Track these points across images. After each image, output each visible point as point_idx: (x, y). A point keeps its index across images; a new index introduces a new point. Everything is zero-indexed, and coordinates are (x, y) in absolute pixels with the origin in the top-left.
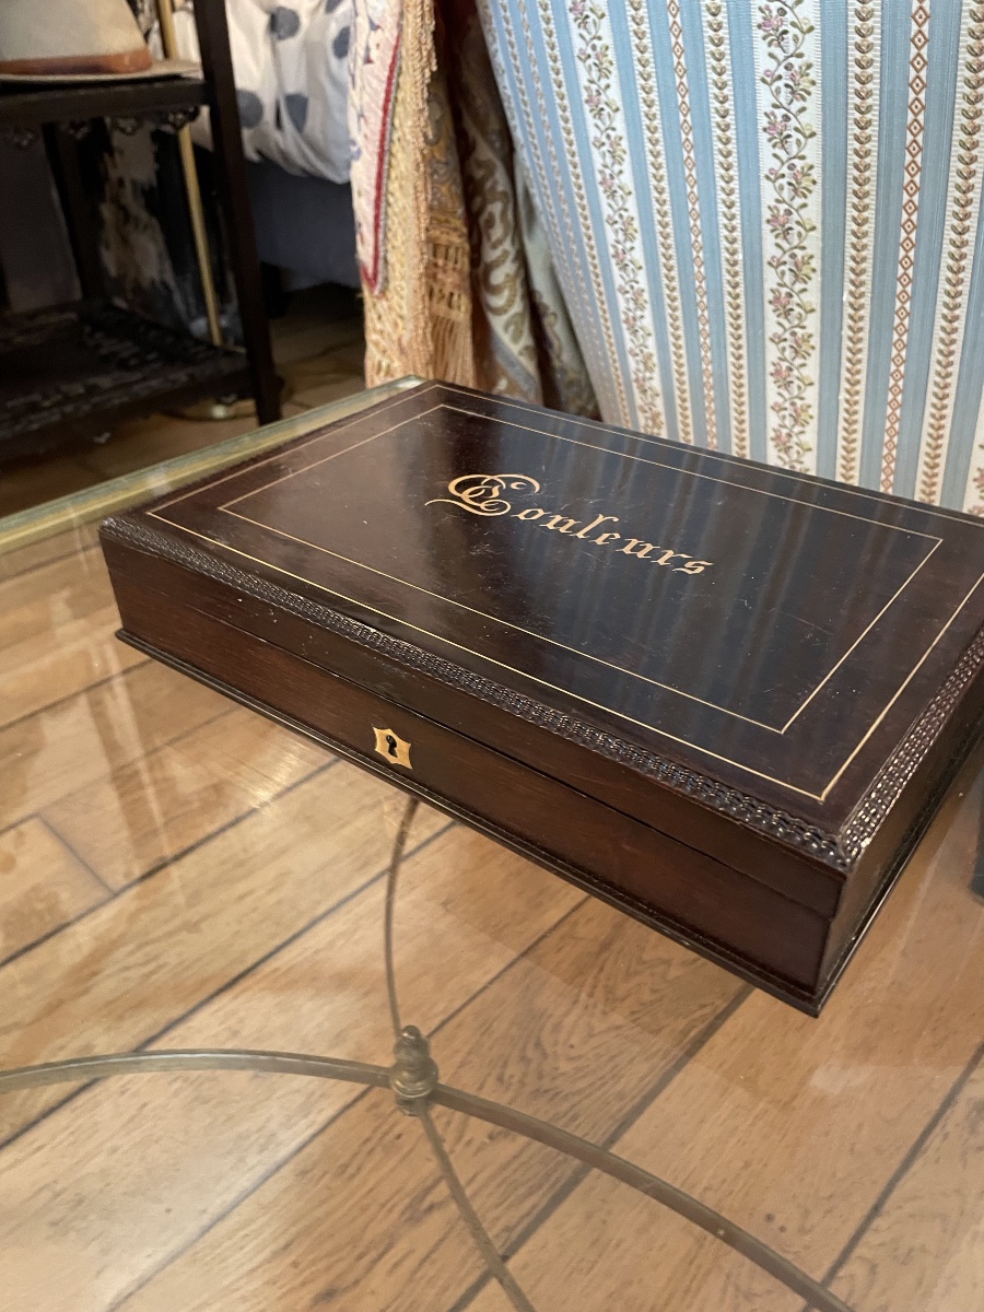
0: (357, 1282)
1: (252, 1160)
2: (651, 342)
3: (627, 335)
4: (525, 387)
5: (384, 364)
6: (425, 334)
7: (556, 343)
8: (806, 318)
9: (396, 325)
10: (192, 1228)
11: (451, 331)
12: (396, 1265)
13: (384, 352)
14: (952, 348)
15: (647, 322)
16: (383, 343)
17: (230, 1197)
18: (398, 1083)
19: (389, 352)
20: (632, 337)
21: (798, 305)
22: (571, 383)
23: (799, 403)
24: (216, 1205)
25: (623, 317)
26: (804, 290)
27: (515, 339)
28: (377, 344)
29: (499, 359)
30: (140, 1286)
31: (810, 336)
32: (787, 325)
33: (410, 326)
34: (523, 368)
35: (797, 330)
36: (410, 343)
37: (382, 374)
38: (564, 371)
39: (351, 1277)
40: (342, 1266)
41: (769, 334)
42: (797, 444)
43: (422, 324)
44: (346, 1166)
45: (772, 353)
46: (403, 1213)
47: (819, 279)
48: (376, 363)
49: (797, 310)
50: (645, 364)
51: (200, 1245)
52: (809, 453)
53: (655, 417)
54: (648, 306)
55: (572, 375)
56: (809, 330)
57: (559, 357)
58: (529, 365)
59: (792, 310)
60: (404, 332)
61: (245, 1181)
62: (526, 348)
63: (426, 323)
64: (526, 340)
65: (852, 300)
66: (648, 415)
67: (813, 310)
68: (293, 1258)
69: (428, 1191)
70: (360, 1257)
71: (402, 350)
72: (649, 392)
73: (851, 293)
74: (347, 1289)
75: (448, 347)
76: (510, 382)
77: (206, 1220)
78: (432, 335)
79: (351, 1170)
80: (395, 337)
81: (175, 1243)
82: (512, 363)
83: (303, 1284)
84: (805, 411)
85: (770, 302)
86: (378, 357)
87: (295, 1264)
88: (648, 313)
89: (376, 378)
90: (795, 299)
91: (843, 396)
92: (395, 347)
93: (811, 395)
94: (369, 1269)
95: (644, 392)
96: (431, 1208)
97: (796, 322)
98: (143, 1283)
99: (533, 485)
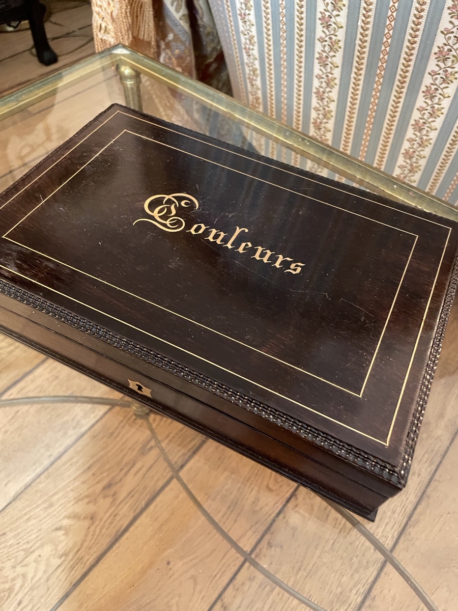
0: (121, 480)
1: (71, 432)
2: (254, 29)
3: (240, 23)
4: (183, 39)
5: (103, 26)
6: (126, 12)
7: (200, 11)
8: (338, 31)
9: (109, 4)
10: (47, 462)
11: (141, 7)
12: (137, 472)
13: (103, 18)
14: (411, 57)
15: (252, 18)
16: (102, 13)
17: (61, 449)
18: (134, 408)
19: (105, 19)
20: (243, 24)
21: (334, 23)
22: (208, 34)
23: (330, 76)
24: (55, 454)
25: (238, 12)
26: (338, 15)
27: (177, 10)
28: (99, 14)
29: (168, 22)
30: (25, 489)
31: (339, 41)
32: (328, 33)
33: (118, 6)
34: (182, 27)
35: (332, 36)
36: (117, 15)
37: (102, 31)
38: (204, 27)
39: (118, 478)
40: (113, 474)
41: (317, 36)
42: (327, 97)
43: (124, 7)
44: (112, 434)
45: (318, 47)
46: (139, 450)
47: (347, 10)
48: (99, 25)
49: (334, 25)
50: (250, 41)
51: (51, 470)
52: (333, 103)
53: (254, 70)
54: (253, 9)
55: (209, 29)
56: (339, 38)
57: (202, 19)
58: (185, 26)
59: (330, 25)
60: (113, 9)
61: (68, 441)
62: (184, 15)
63: (127, 6)
64: (184, 11)
65: (363, 25)
66: (251, 68)
67: (342, 27)
68: (92, 472)
69: (149, 441)
70: (121, 470)
71: (113, 20)
72: (252, 57)
73: (363, 21)
74: (117, 483)
75: (140, 18)
76: (175, 35)
77: (52, 459)
78: (130, 12)
79: (115, 434)
80: (109, 11)
81: (39, 470)
82: (176, 25)
83: (98, 482)
84: (333, 81)
85: (320, 19)
86: (100, 21)
87: (93, 475)
88: (252, 12)
89: (99, 33)
90: (333, 19)
91: (353, 75)
92: (109, 17)
93: (337, 73)
94: (126, 474)
95: (249, 56)
96: (151, 448)
97: (332, 32)
98: (27, 487)
99: (194, 202)
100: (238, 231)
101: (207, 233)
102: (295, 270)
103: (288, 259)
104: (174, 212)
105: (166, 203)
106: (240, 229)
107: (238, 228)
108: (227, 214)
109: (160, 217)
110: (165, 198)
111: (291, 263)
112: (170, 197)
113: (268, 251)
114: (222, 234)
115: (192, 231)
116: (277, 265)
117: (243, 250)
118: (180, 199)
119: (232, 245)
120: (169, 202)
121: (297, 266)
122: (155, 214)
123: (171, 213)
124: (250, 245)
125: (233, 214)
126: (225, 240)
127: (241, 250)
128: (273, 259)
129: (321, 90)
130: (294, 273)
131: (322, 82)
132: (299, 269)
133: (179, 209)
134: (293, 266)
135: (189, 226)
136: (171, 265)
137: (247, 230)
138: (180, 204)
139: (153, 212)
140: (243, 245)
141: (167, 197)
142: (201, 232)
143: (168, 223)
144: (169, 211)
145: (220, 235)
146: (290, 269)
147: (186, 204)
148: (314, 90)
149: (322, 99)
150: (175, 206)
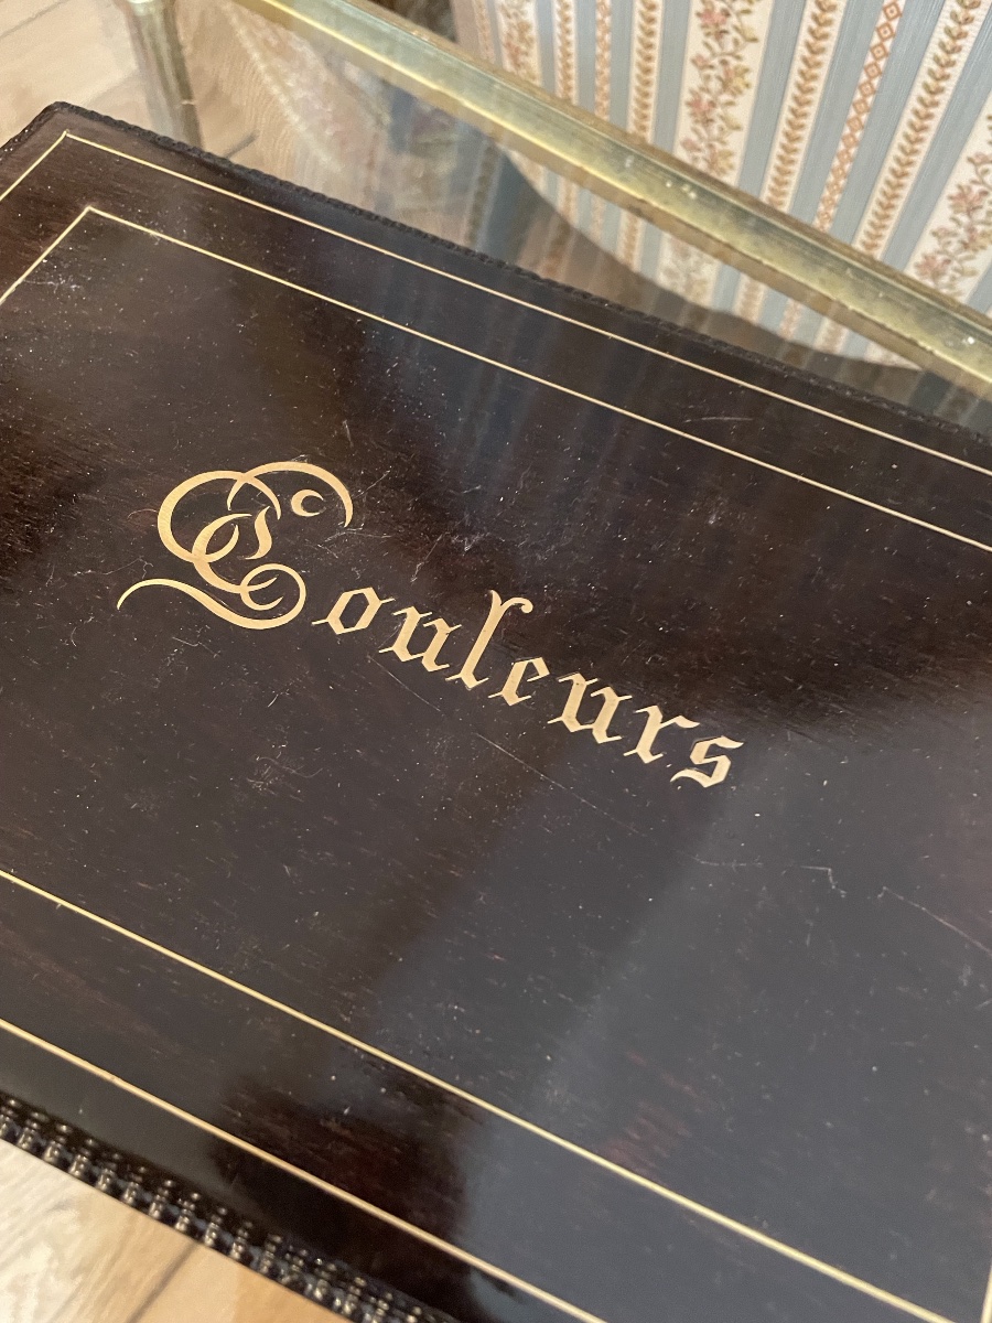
99: (336, 496)
100: (498, 608)
101: (387, 624)
102: (708, 769)
103: (682, 722)
104: (265, 543)
105: (236, 507)
106: (504, 599)
107: (496, 596)
108: (455, 540)
109: (215, 566)
110: (231, 482)
111: (690, 738)
112: (249, 477)
113: (608, 692)
114: (443, 629)
115: (334, 620)
116: (644, 751)
117: (520, 693)
118: (286, 485)
119: (478, 674)
120: (249, 498)
121: (715, 751)
122: (199, 556)
123: (255, 546)
124: (542, 670)
125: (476, 538)
126: (454, 653)
127: (510, 694)
128: (629, 726)
129: (706, 97)
130: (706, 782)
131: (708, 78)
132: (724, 764)
133: (284, 527)
134: (699, 753)
135: (320, 603)
136: (258, 777)
137: (527, 607)
138: (286, 507)
139: (188, 546)
140: (519, 668)
141: (241, 479)
142: (364, 622)
143: (243, 590)
144: (249, 541)
145: (433, 630)
146: (691, 765)
147: (308, 504)
148: (686, 96)
149: (707, 122)
150: (271, 515)
